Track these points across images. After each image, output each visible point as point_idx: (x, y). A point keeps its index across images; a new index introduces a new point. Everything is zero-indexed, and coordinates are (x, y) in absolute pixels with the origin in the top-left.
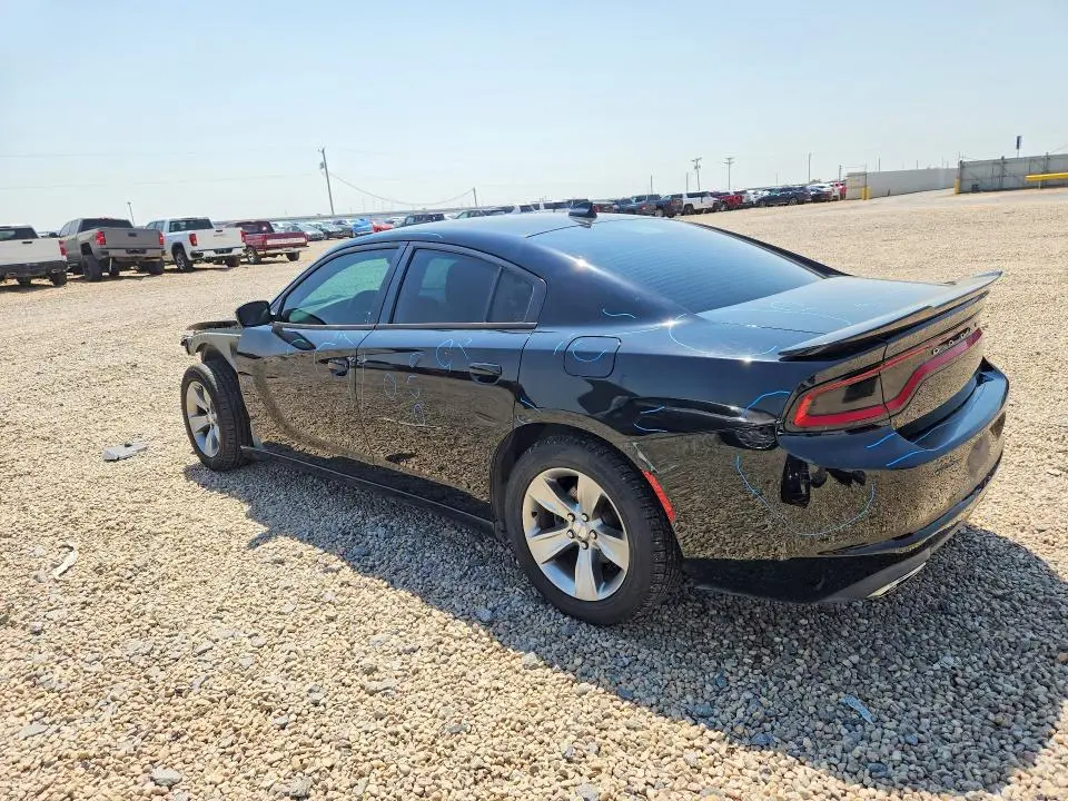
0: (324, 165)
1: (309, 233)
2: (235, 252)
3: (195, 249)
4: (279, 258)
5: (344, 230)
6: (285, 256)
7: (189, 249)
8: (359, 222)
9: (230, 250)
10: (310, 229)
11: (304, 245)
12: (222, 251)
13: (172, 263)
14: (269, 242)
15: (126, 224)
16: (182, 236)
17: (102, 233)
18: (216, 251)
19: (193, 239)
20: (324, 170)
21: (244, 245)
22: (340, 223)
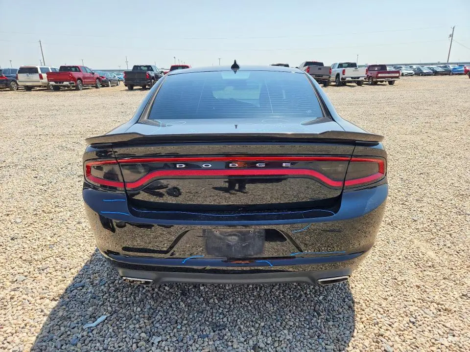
0: (451, 36)
1: (425, 71)
2: (360, 79)
3: (344, 76)
4: (384, 83)
5: (446, 71)
6: (387, 82)
7: (341, 76)
8: (457, 66)
9: (358, 78)
10: (426, 70)
11: (397, 77)
12: (355, 78)
13: (334, 82)
14: (379, 75)
15: (321, 64)
16: (340, 70)
17: (309, 68)
18: (352, 78)
19: (344, 71)
20: (451, 38)
21: (366, 76)
22: (446, 67)
